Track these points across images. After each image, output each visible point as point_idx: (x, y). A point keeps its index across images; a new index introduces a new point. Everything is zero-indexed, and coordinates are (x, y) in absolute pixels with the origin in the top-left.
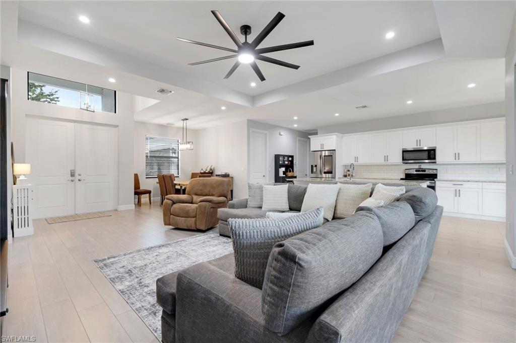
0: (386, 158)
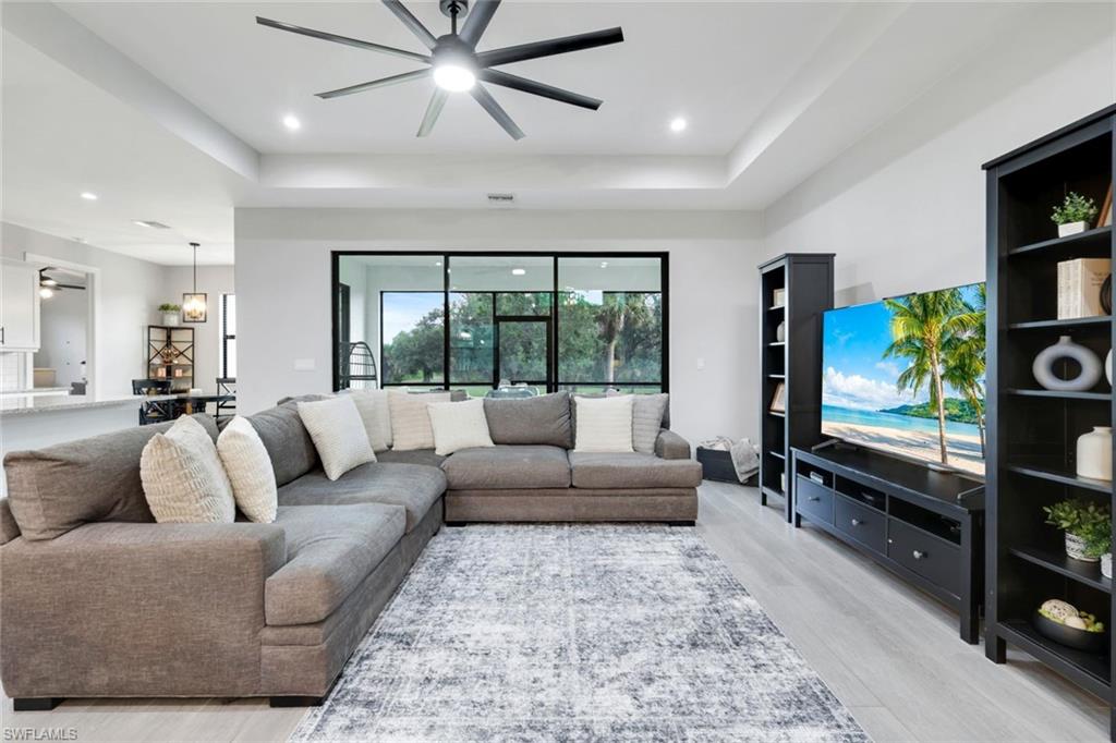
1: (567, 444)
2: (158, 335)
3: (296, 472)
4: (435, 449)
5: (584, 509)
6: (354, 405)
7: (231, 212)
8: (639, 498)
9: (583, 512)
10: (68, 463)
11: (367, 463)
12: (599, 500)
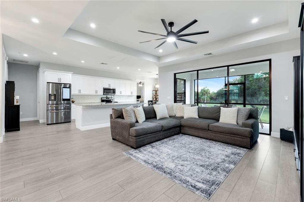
0: (96, 92)
1: (218, 120)
2: (154, 92)
3: (152, 117)
4: (184, 117)
5: (212, 136)
6: (165, 106)
7: (158, 68)
8: (229, 137)
9: (212, 137)
10: (116, 110)
11: (167, 118)
12: (217, 135)
